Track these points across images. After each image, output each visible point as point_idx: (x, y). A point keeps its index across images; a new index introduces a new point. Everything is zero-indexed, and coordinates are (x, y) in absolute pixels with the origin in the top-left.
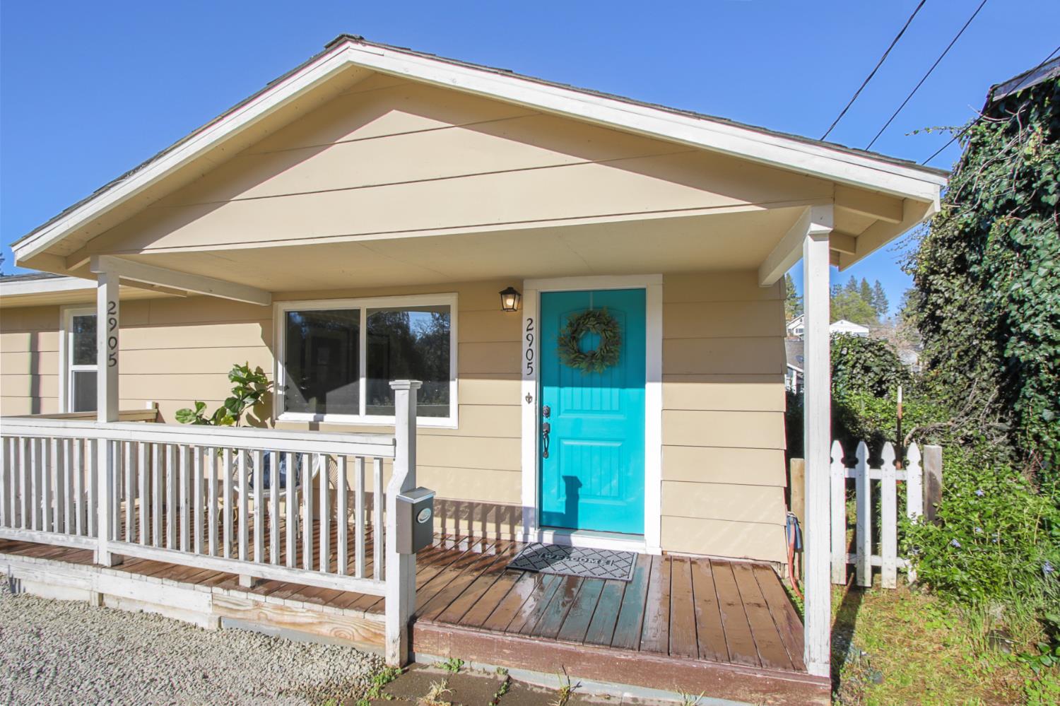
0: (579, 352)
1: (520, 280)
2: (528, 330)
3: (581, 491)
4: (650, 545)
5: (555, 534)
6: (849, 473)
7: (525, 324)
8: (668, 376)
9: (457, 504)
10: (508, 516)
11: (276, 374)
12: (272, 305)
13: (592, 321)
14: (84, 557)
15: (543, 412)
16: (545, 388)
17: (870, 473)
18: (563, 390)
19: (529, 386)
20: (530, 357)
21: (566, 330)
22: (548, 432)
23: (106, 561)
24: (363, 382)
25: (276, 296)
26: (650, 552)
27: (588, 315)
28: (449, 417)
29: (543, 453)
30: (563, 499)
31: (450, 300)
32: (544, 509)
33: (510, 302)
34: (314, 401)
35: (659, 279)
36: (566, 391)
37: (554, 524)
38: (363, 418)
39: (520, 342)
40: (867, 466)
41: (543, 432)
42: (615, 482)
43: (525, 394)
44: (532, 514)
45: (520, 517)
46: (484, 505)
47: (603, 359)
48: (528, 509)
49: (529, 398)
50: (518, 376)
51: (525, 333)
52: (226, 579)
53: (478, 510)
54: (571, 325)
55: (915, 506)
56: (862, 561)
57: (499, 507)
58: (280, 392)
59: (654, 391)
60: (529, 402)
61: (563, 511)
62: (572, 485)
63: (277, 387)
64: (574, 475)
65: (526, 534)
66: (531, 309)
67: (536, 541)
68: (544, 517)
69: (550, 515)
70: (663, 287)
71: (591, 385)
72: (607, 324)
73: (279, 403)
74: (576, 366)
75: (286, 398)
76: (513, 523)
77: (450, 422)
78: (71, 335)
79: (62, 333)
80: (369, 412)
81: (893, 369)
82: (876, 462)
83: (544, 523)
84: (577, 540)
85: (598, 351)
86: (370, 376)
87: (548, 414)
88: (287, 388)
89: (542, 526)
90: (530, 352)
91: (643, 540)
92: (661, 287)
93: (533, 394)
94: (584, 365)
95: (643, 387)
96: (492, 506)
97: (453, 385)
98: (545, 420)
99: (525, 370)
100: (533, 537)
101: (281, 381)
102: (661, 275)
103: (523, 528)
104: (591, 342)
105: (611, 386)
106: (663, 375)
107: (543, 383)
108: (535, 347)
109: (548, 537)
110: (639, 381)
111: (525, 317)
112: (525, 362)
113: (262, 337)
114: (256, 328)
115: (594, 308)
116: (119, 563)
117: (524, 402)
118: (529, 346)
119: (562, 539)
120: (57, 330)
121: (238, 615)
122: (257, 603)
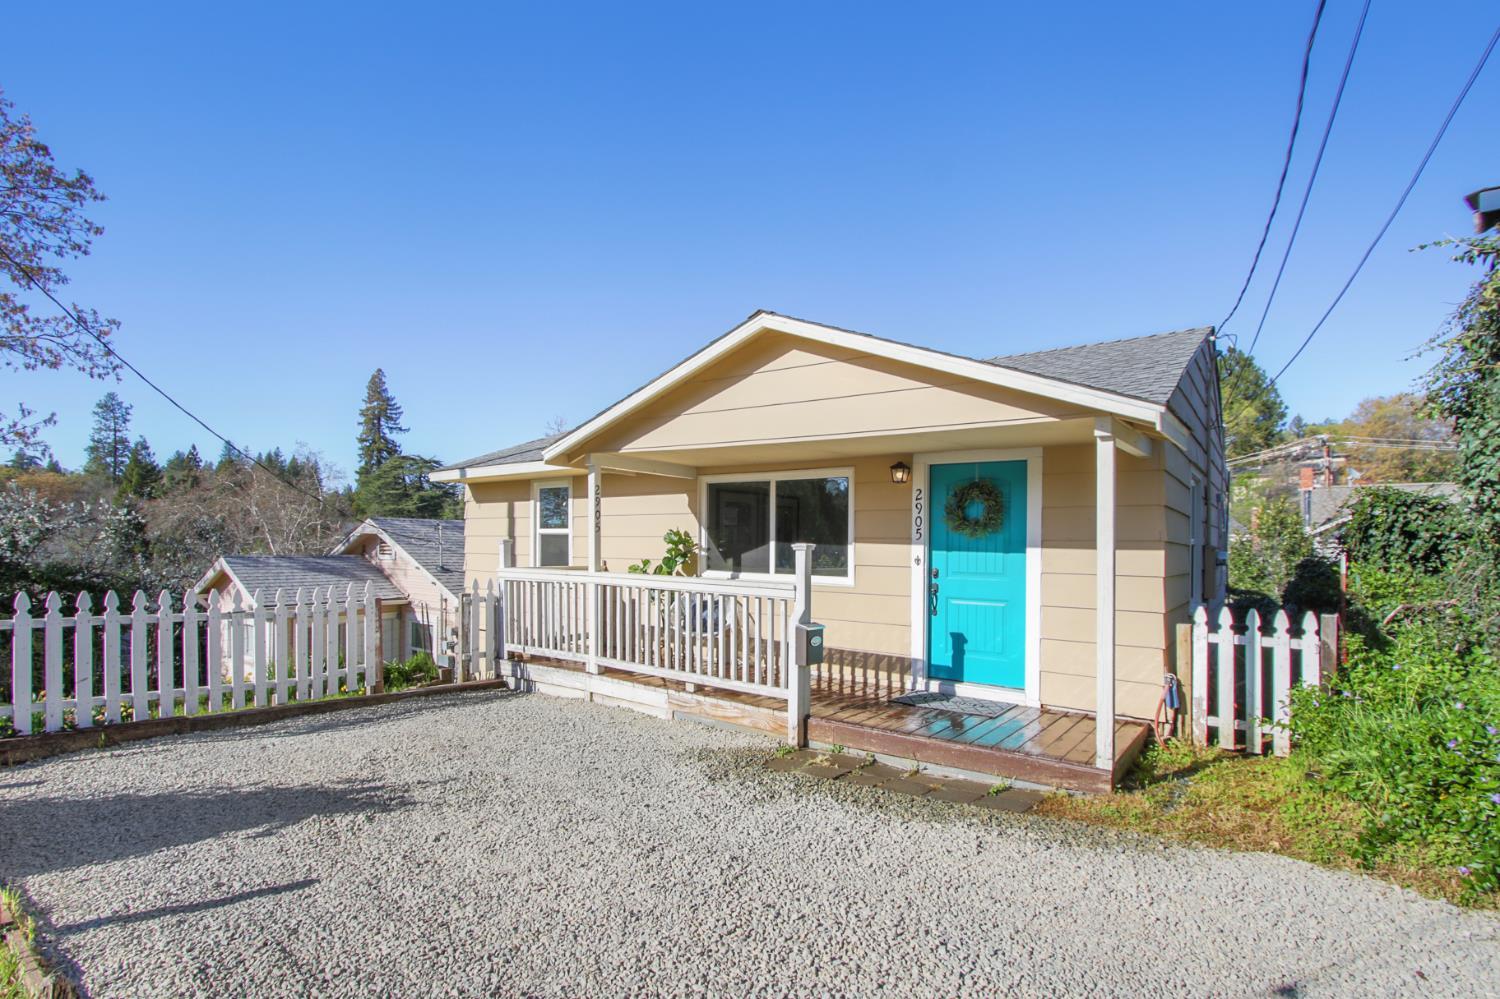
0: (965, 519)
1: (910, 455)
2: (917, 500)
3: (966, 647)
4: (1030, 698)
5: (940, 685)
6: (1239, 639)
7: (915, 494)
8: (1046, 543)
9: (854, 654)
10: (898, 666)
11: (700, 537)
12: (696, 479)
13: (976, 492)
15: (932, 573)
16: (934, 552)
17: (1260, 641)
18: (950, 554)
19: (918, 550)
20: (919, 524)
21: (952, 499)
22: (936, 591)
23: (593, 669)
24: (772, 545)
25: (700, 471)
26: (1030, 704)
27: (973, 485)
28: (847, 576)
29: (931, 610)
30: (950, 653)
31: (849, 472)
32: (933, 662)
33: (899, 475)
34: (730, 561)
35: (1040, 452)
36: (954, 554)
37: (941, 676)
38: (772, 577)
39: (911, 510)
40: (1258, 634)
41: (932, 591)
42: (999, 639)
43: (914, 557)
44: (920, 665)
45: (910, 667)
46: (877, 655)
47: (985, 526)
48: (916, 660)
49: (918, 561)
50: (908, 541)
51: (914, 502)
52: (680, 685)
53: (872, 660)
54: (956, 495)
55: (1311, 675)
56: (1252, 727)
57: (890, 658)
58: (703, 553)
59: (1034, 556)
60: (918, 564)
61: (950, 665)
62: (959, 641)
63: (700, 548)
64: (960, 631)
65: (914, 683)
66: (920, 480)
67: (923, 688)
68: (933, 670)
69: (939, 668)
70: (1044, 461)
71: (978, 550)
72: (990, 494)
73: (702, 563)
74: (962, 531)
75: (708, 558)
76: (903, 673)
77: (847, 581)
78: (538, 504)
79: (532, 502)
80: (778, 571)
82: (1267, 629)
83: (932, 674)
84: (962, 690)
85: (981, 519)
86: (778, 539)
87: (936, 576)
88: (708, 549)
89: (930, 677)
90: (919, 519)
91: (1025, 694)
92: (1041, 460)
93: (921, 558)
94: (968, 531)
95: (1024, 552)
96: (884, 656)
97: (851, 548)
98: (934, 581)
99: (915, 536)
100: (921, 686)
101: (704, 544)
102: (1041, 449)
103: (912, 677)
104: (976, 510)
105: (996, 551)
106: (1042, 541)
107: (931, 547)
108: (924, 514)
109: (935, 686)
110: (1020, 546)
111: (915, 488)
112: (914, 528)
113: (690, 506)
114: (684, 498)
115: (980, 478)
116: (606, 671)
117: (913, 564)
118: (919, 514)
119: (947, 688)
120: (529, 500)
121: (686, 710)
122: (699, 702)
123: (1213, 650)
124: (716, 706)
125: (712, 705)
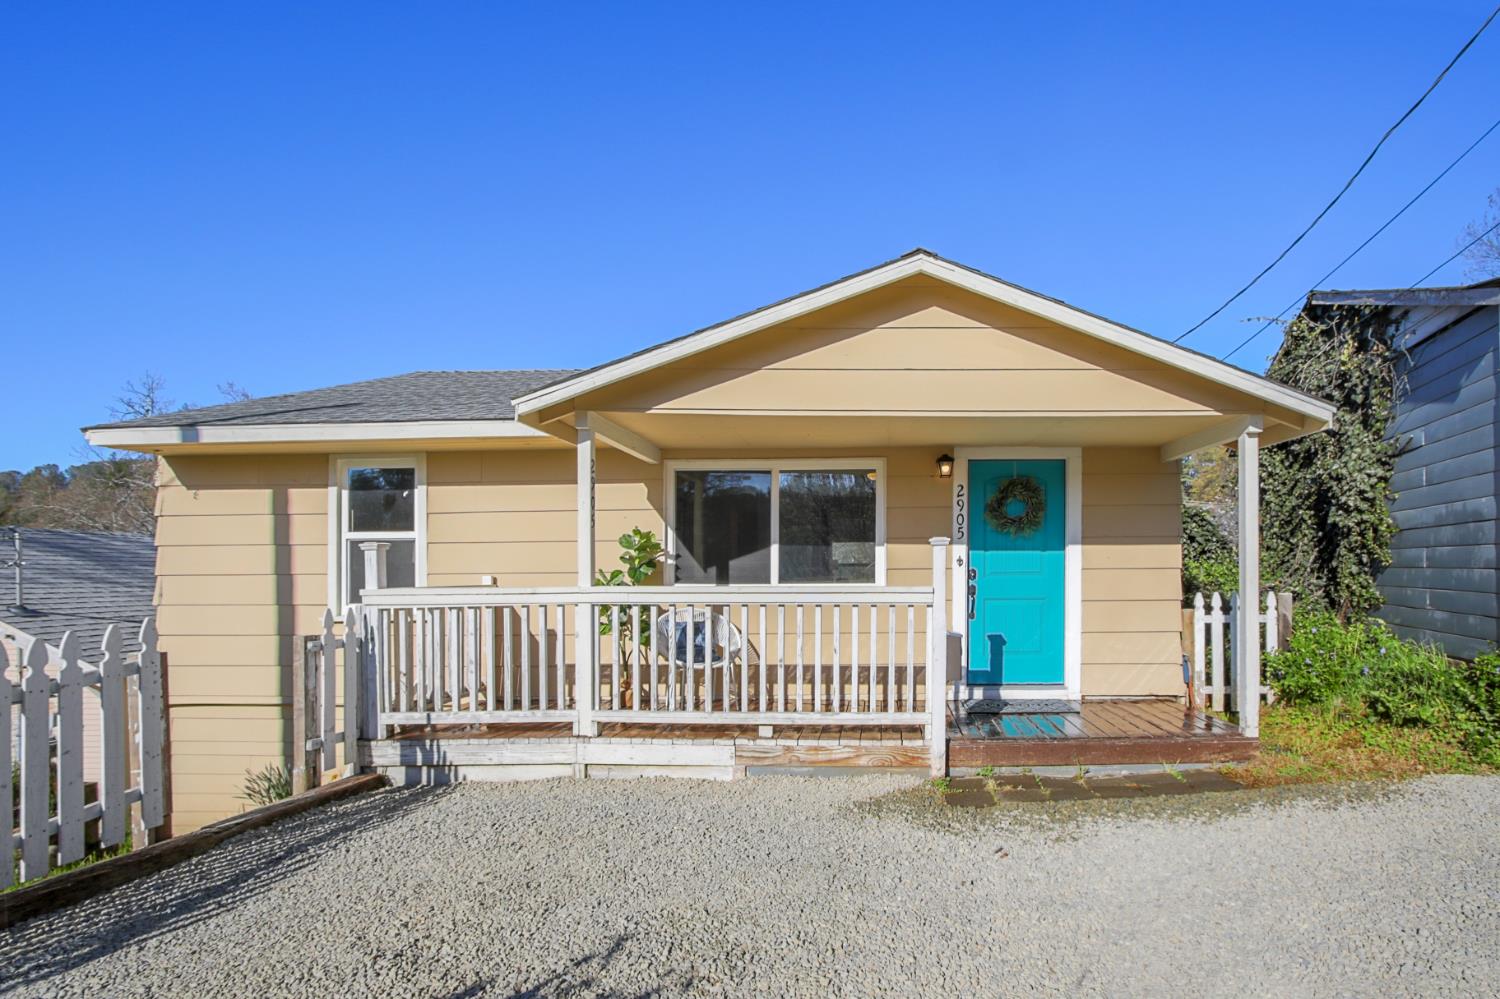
0: (1007, 517)
1: (951, 447)
2: (959, 496)
3: (1006, 648)
4: (1073, 688)
5: (983, 691)
6: (1226, 619)
7: (956, 490)
8: (1087, 539)
11: (667, 539)
12: (661, 464)
13: (1018, 489)
14: (563, 729)
15: (971, 575)
16: (974, 552)
19: (962, 550)
20: (960, 522)
21: (992, 496)
22: (973, 593)
23: (591, 730)
24: (775, 549)
25: (665, 453)
26: (1073, 697)
27: (1012, 484)
28: (874, 582)
29: (969, 613)
30: (990, 658)
31: (878, 464)
32: (970, 669)
33: (945, 469)
34: (713, 571)
35: (1079, 452)
37: (979, 682)
39: (951, 507)
41: (970, 593)
43: (955, 558)
47: (1030, 523)
49: (960, 561)
51: (955, 499)
52: (749, 731)
55: (1272, 642)
58: (670, 562)
59: (1074, 554)
60: (960, 565)
61: (989, 669)
62: (997, 643)
63: (667, 554)
64: (998, 633)
66: (961, 477)
67: (967, 698)
68: (971, 675)
69: (978, 674)
70: (1083, 461)
71: (1016, 549)
72: (1032, 491)
73: (670, 574)
74: (1005, 531)
75: (677, 568)
77: (875, 587)
78: (345, 494)
79: (332, 491)
80: (782, 580)
81: (1214, 539)
83: (971, 682)
84: (1006, 694)
86: (782, 542)
87: (973, 577)
88: (678, 556)
89: (968, 684)
90: (960, 517)
91: (1065, 688)
92: (1079, 459)
93: (963, 558)
94: (1012, 530)
95: (1064, 549)
97: (879, 549)
98: (972, 583)
99: (957, 535)
100: (963, 695)
101: (671, 550)
102: (1080, 450)
103: (953, 687)
104: (1014, 508)
105: (1033, 549)
106: (1083, 538)
107: (970, 549)
108: (965, 512)
109: (979, 693)
110: (1060, 544)
111: (955, 484)
113: (649, 499)
114: (642, 489)
115: (1018, 476)
116: (605, 729)
117: (956, 565)
118: (959, 511)
120: (326, 486)
121: (767, 762)
122: (788, 749)
124: (816, 749)
125: (810, 749)
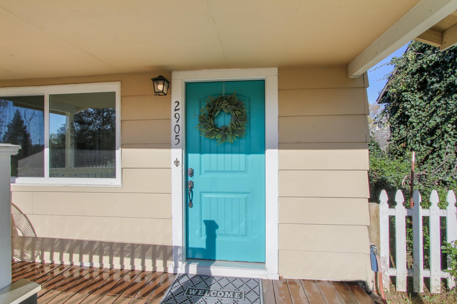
0: (215, 127)
1: (170, 72)
2: (175, 110)
3: (217, 232)
4: (271, 272)
5: (198, 266)
6: (408, 213)
7: (174, 105)
8: (282, 145)
9: (122, 245)
10: (162, 253)
13: (224, 104)
15: (188, 173)
16: (190, 155)
17: (422, 212)
18: (203, 156)
19: (177, 153)
20: (177, 131)
21: (206, 111)
22: (192, 188)
26: (271, 278)
27: (221, 99)
28: (115, 178)
29: (188, 203)
30: (204, 237)
31: (114, 87)
32: (190, 245)
33: (160, 87)
35: (275, 70)
36: (205, 156)
37: (198, 256)
38: (47, 181)
39: (170, 119)
40: (420, 207)
41: (188, 188)
42: (243, 224)
43: (174, 160)
44: (180, 252)
45: (171, 254)
46: (143, 245)
47: (234, 131)
48: (177, 247)
49: (177, 163)
50: (167, 145)
51: (173, 112)
53: (138, 249)
54: (209, 106)
56: (418, 274)
57: (154, 246)
59: (272, 156)
60: (177, 166)
61: (204, 246)
62: (211, 227)
64: (212, 219)
65: (176, 267)
66: (178, 94)
67: (184, 272)
68: (190, 251)
69: (195, 250)
70: (279, 79)
71: (225, 152)
72: (237, 105)
74: (213, 137)
76: (165, 259)
77: (116, 182)
80: (51, 175)
82: (426, 204)
83: (190, 256)
84: (216, 271)
85: (229, 126)
87: (192, 174)
89: (189, 259)
90: (177, 127)
92: (277, 77)
93: (180, 160)
94: (219, 137)
95: (265, 153)
96: (149, 246)
97: (118, 152)
98: (190, 179)
99: (174, 141)
100: (181, 270)
102: (277, 68)
103: (173, 263)
105: (239, 152)
106: (279, 144)
107: (187, 150)
108: (181, 123)
109: (193, 269)
110: (262, 150)
111: (174, 100)
112: (173, 134)
115: (226, 94)
117: (173, 165)
118: (177, 123)
119: (204, 272)
123: (392, 220)
